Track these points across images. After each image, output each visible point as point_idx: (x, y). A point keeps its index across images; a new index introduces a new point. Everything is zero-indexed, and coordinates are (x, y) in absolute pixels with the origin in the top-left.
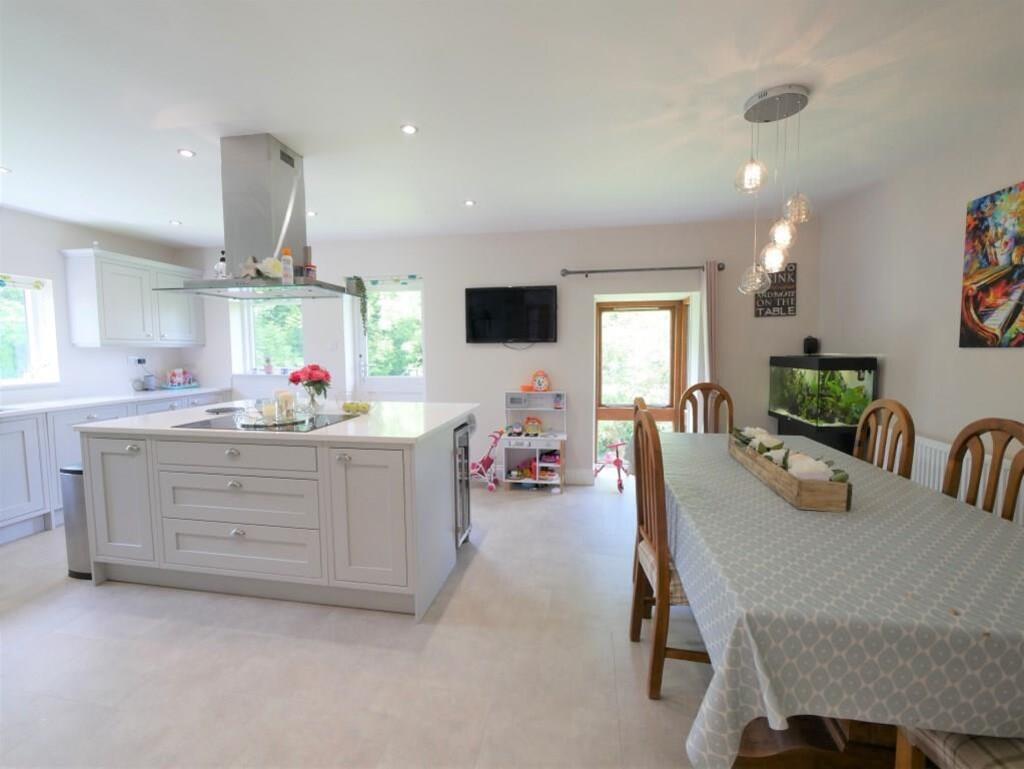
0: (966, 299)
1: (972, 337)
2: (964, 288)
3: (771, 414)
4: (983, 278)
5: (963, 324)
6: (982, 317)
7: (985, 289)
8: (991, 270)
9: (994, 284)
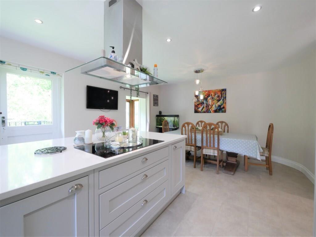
0: (195, 106)
1: (196, 111)
2: (195, 104)
3: (157, 127)
4: (198, 103)
5: (195, 110)
6: (198, 109)
7: (198, 105)
8: (199, 102)
9: (200, 104)
